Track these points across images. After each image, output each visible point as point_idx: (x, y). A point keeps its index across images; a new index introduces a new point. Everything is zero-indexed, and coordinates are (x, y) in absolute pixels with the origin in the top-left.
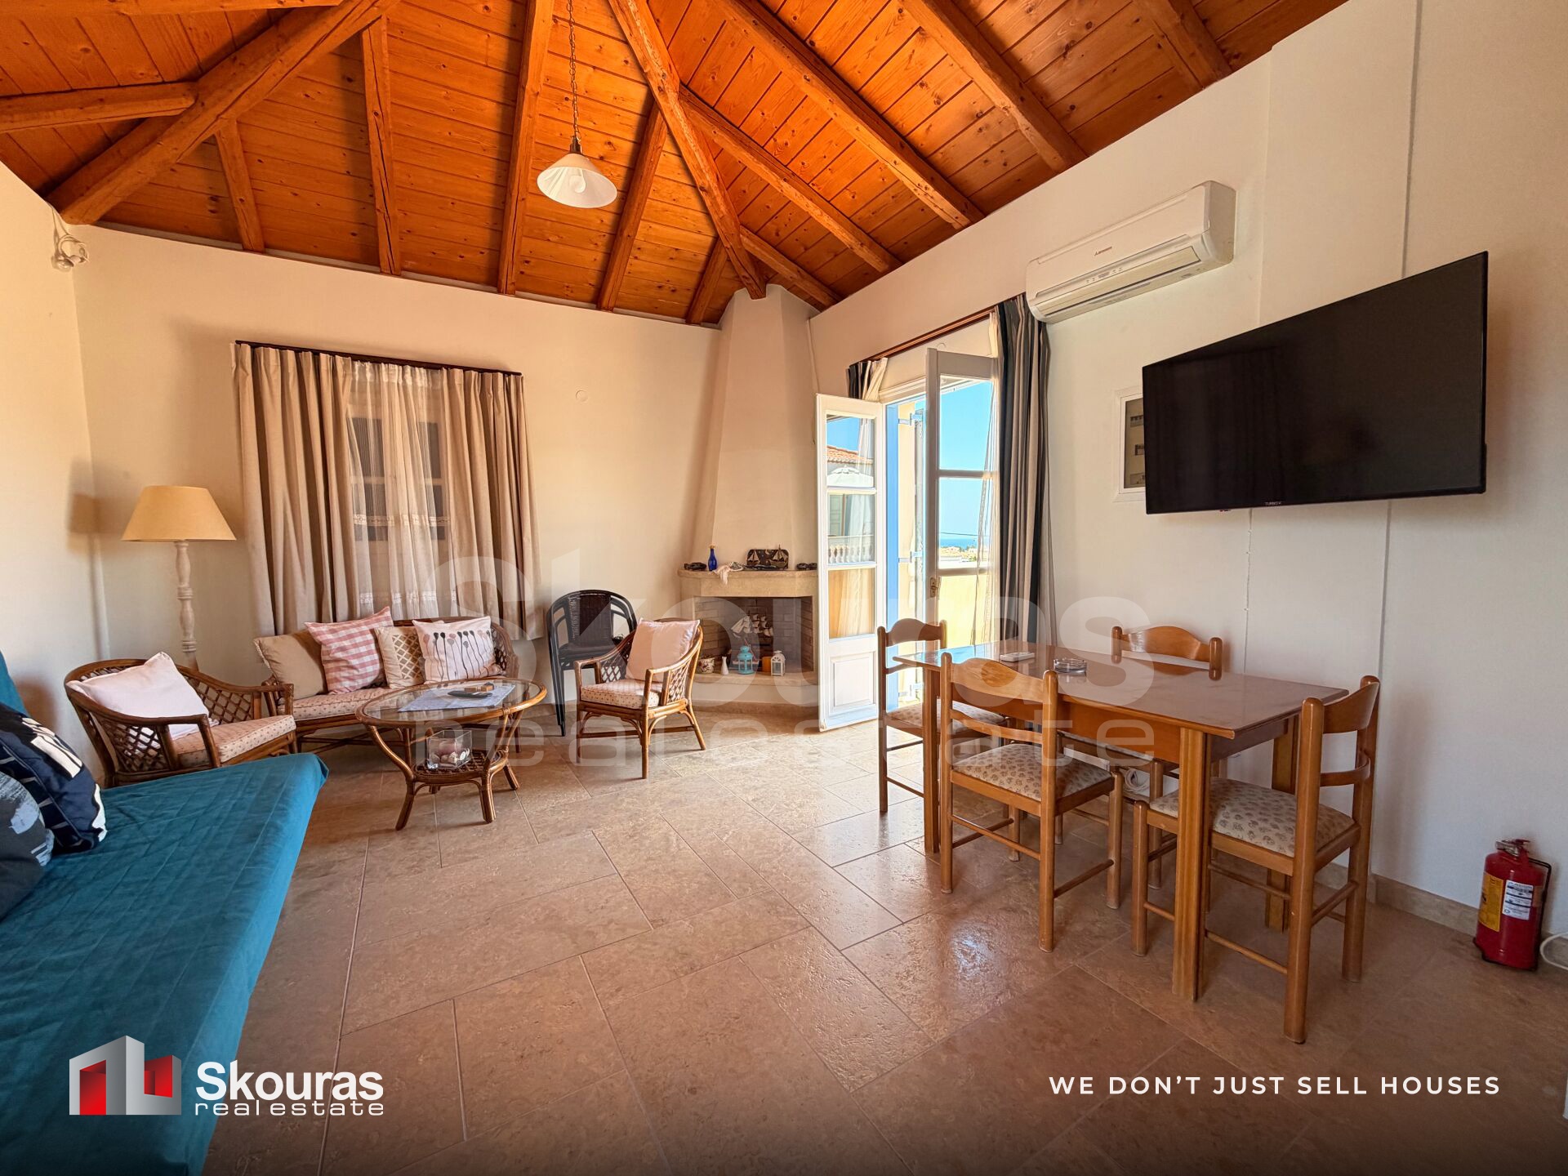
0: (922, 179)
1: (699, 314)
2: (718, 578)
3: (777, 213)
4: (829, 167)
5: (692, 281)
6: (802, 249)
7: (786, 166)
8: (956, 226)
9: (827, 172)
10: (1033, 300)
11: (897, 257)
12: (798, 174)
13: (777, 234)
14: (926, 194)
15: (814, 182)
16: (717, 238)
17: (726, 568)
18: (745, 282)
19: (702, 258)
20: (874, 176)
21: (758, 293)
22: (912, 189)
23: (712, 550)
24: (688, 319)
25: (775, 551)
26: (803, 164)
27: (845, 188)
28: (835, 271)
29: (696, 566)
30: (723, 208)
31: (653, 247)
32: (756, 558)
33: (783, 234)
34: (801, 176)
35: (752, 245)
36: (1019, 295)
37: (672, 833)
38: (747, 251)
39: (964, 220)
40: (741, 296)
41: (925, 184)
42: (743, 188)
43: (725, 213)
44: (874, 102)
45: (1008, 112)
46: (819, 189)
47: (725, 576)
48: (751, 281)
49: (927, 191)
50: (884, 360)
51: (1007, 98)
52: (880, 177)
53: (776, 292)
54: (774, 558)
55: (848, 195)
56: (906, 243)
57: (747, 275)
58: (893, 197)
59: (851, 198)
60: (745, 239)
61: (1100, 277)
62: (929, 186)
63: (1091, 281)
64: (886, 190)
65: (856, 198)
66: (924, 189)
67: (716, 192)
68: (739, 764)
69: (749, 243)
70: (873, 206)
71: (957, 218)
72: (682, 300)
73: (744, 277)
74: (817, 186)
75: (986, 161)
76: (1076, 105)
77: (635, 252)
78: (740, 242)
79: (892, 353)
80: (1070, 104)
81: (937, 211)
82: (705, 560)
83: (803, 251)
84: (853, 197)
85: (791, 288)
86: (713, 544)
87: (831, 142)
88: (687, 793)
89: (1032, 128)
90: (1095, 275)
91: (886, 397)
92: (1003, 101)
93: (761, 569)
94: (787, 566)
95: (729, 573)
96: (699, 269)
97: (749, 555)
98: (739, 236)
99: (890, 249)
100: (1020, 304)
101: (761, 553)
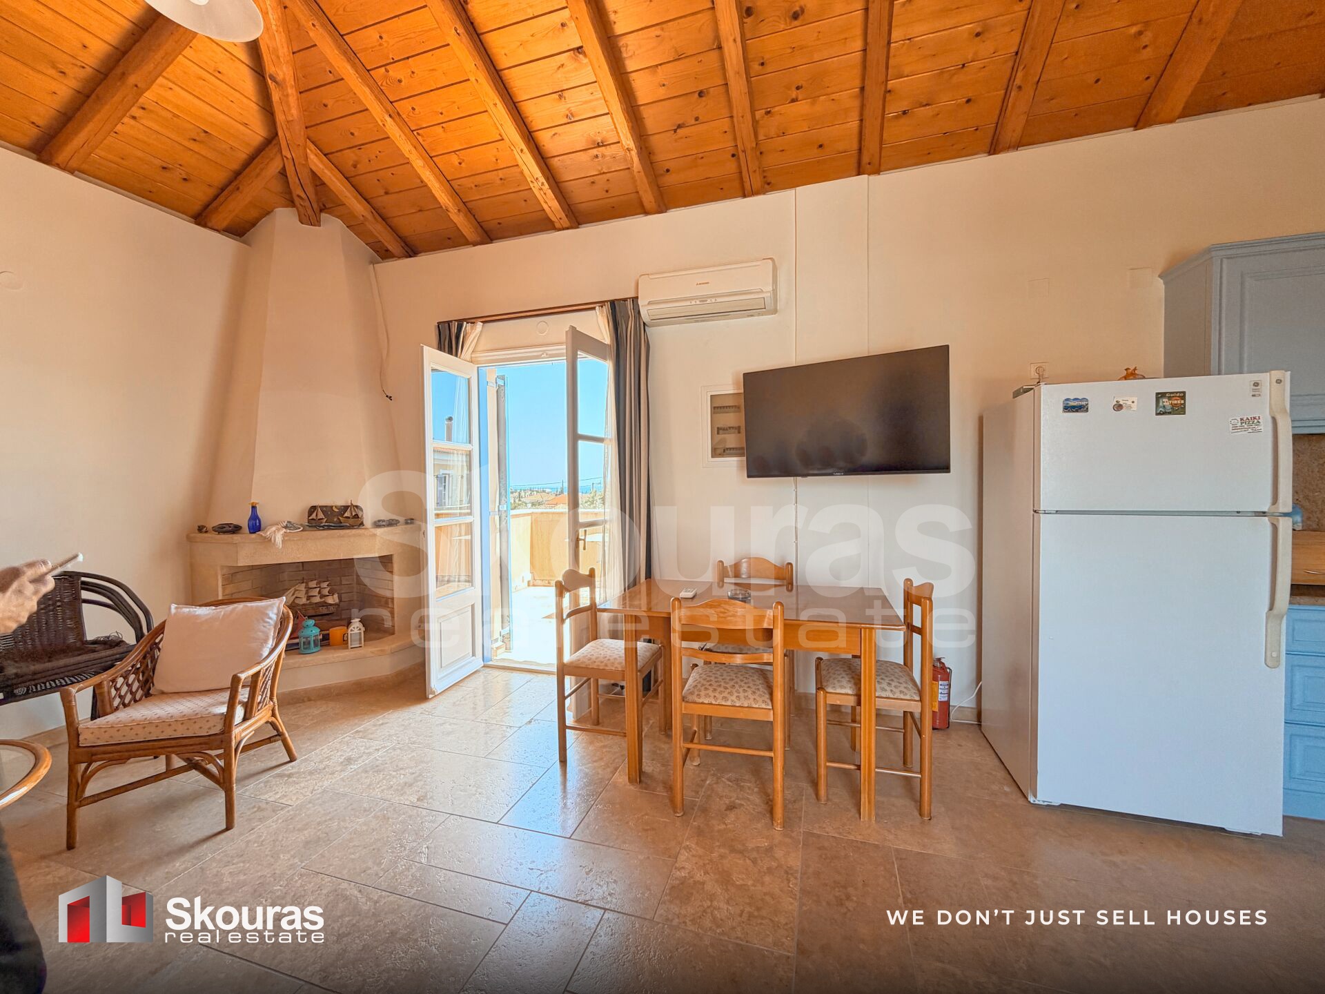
0: (541, 175)
1: (218, 219)
2: (268, 541)
3: (363, 145)
4: (443, 125)
5: (219, 177)
6: (382, 192)
7: (391, 102)
8: (557, 225)
9: (439, 129)
10: (645, 305)
11: (488, 235)
12: (404, 116)
13: (355, 166)
14: (541, 189)
15: (420, 131)
16: (271, 139)
17: (278, 530)
18: (297, 201)
19: (243, 156)
20: (490, 153)
21: (311, 218)
22: (529, 180)
23: (254, 508)
24: (200, 218)
25: (346, 508)
26: (413, 109)
27: (454, 152)
28: (413, 225)
29: (227, 528)
30: (294, 111)
31: (170, 116)
32: (321, 515)
33: (361, 168)
34: (406, 120)
35: (321, 166)
36: (630, 298)
37: (344, 885)
38: (311, 169)
39: (565, 222)
40: (284, 217)
41: (542, 179)
42: (325, 101)
43: (296, 118)
44: (511, 88)
45: (630, 153)
46: (424, 141)
47: (279, 538)
48: (307, 204)
49: (542, 187)
50: (479, 325)
51: (633, 143)
52: (495, 156)
53: (332, 226)
54: (346, 515)
55: (455, 159)
56: (499, 223)
57: (303, 195)
58: (501, 179)
59: (457, 163)
60: (312, 156)
61: (700, 301)
62: (545, 183)
63: (693, 303)
64: (496, 170)
65: (463, 165)
66: (540, 184)
67: (291, 91)
68: (360, 763)
69: (316, 162)
70: (478, 179)
71: (560, 219)
72: (199, 195)
73: (299, 196)
74: (422, 136)
75: (593, 183)
76: (671, 170)
77: (135, 111)
78: (307, 158)
79: (487, 320)
80: (668, 168)
81: (545, 206)
82: (243, 520)
83: (383, 194)
84: (460, 163)
85: (354, 226)
86: (254, 500)
87: (454, 102)
88: (319, 823)
89: (643, 173)
90: (697, 299)
91: (479, 359)
92: (628, 142)
93: (329, 528)
94: (362, 524)
95: (285, 535)
96: (235, 166)
97: (310, 513)
98: (305, 149)
99: (482, 224)
100: (629, 304)
101: (327, 510)
